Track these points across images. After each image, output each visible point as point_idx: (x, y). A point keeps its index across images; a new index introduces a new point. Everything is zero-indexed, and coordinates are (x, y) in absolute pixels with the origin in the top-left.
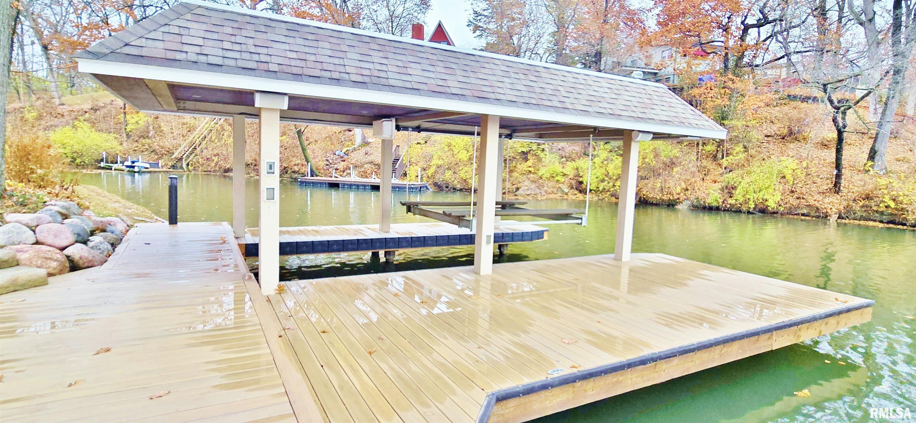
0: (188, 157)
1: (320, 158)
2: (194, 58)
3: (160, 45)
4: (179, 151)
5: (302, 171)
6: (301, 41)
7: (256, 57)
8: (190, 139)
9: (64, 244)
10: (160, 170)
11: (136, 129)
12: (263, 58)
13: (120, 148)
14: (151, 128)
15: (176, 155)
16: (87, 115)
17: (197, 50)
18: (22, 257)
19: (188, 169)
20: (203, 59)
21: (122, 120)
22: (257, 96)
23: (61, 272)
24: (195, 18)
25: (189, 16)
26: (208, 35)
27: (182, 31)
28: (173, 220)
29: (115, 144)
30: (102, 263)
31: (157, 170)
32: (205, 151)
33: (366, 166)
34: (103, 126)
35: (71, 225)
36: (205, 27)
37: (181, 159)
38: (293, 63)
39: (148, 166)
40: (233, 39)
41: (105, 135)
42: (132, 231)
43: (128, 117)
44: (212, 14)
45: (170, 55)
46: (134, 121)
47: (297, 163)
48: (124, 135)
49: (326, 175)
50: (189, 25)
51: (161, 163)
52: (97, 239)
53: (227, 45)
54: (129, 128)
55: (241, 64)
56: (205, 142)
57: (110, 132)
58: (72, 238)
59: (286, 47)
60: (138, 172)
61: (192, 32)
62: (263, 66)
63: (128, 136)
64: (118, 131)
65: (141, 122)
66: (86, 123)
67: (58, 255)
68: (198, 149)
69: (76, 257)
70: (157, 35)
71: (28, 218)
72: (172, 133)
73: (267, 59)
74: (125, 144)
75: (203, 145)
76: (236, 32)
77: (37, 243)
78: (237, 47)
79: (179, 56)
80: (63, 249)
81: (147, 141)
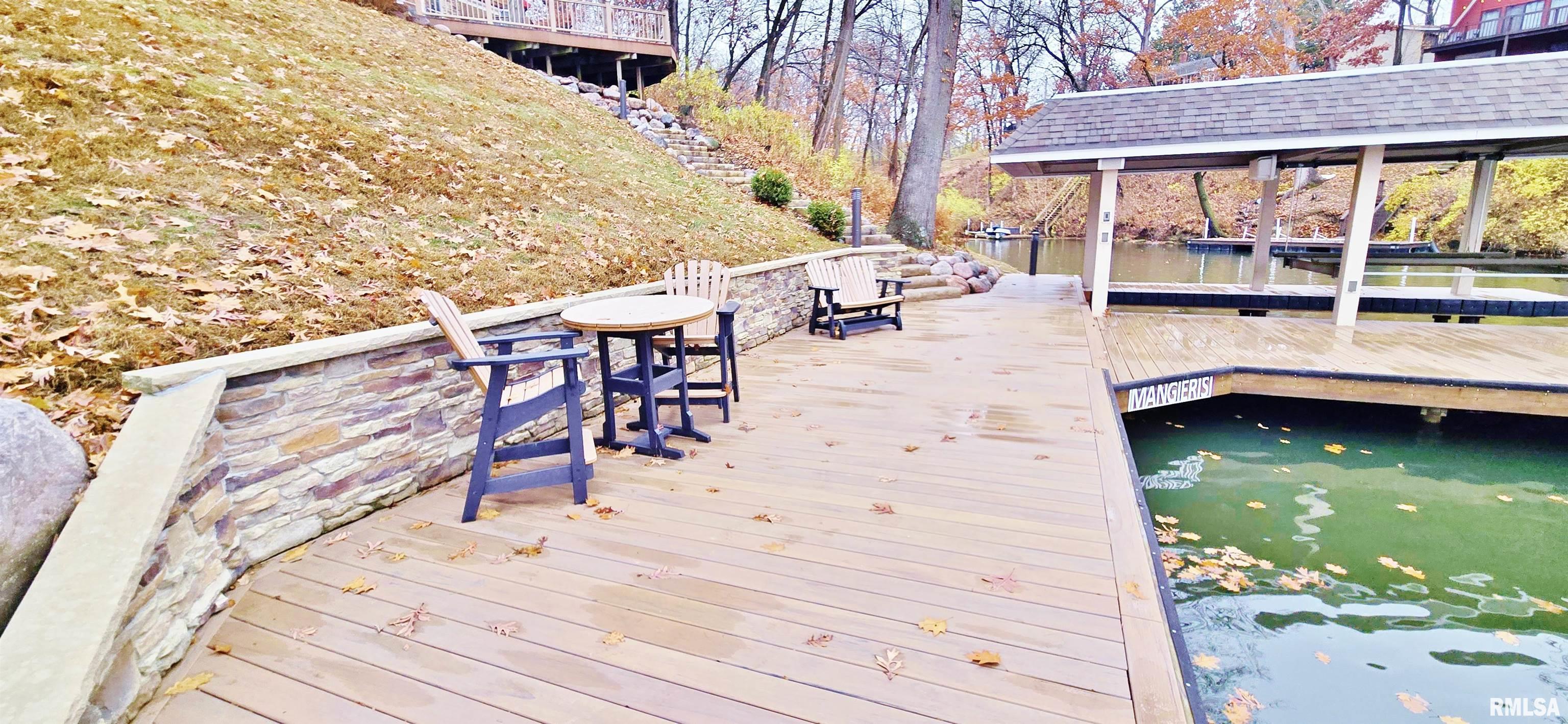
0: (1051, 220)
1: (1228, 211)
2: (1056, 141)
3: (1036, 136)
4: (1041, 213)
5: (1198, 230)
6: (1142, 109)
7: (1101, 132)
8: (1055, 198)
9: (968, 276)
10: (1021, 236)
11: (999, 192)
12: (1106, 132)
13: (983, 213)
14: (1014, 188)
15: (1038, 218)
16: (955, 181)
17: (1059, 135)
18: (948, 281)
19: (1050, 233)
20: (1062, 141)
21: (987, 182)
22: (1100, 162)
23: (966, 293)
24: (1061, 109)
25: (1056, 110)
26: (1069, 122)
27: (1051, 123)
28: (1033, 272)
29: (979, 209)
30: (988, 291)
31: (1018, 236)
32: (1071, 211)
33: (1309, 218)
34: (968, 190)
35: (970, 266)
36: (1066, 115)
37: (1043, 222)
38: (1131, 131)
39: (1008, 232)
40: (1085, 121)
41: (970, 201)
42: (1002, 278)
43: (992, 177)
44: (1073, 103)
45: (1042, 143)
46: (997, 182)
47: (1190, 219)
48: (988, 199)
49: (1235, 235)
50: (1056, 116)
51: (1022, 228)
52: (983, 277)
53: (1080, 127)
54: (993, 191)
55: (1089, 140)
56: (1071, 200)
57: (975, 197)
58: (971, 273)
59: (1128, 117)
60: (1000, 239)
61: (1057, 122)
62: (1106, 139)
63: (992, 200)
64: (982, 195)
65: (1005, 183)
66: (954, 189)
67: (965, 282)
68: (1064, 209)
69: (974, 286)
70: (1034, 130)
71: (949, 258)
72: (1036, 192)
73: (1110, 131)
74: (988, 209)
75: (1069, 205)
76: (1089, 114)
77: (954, 274)
78: (1088, 127)
79: (1048, 142)
80: (967, 279)
81: (1010, 204)
